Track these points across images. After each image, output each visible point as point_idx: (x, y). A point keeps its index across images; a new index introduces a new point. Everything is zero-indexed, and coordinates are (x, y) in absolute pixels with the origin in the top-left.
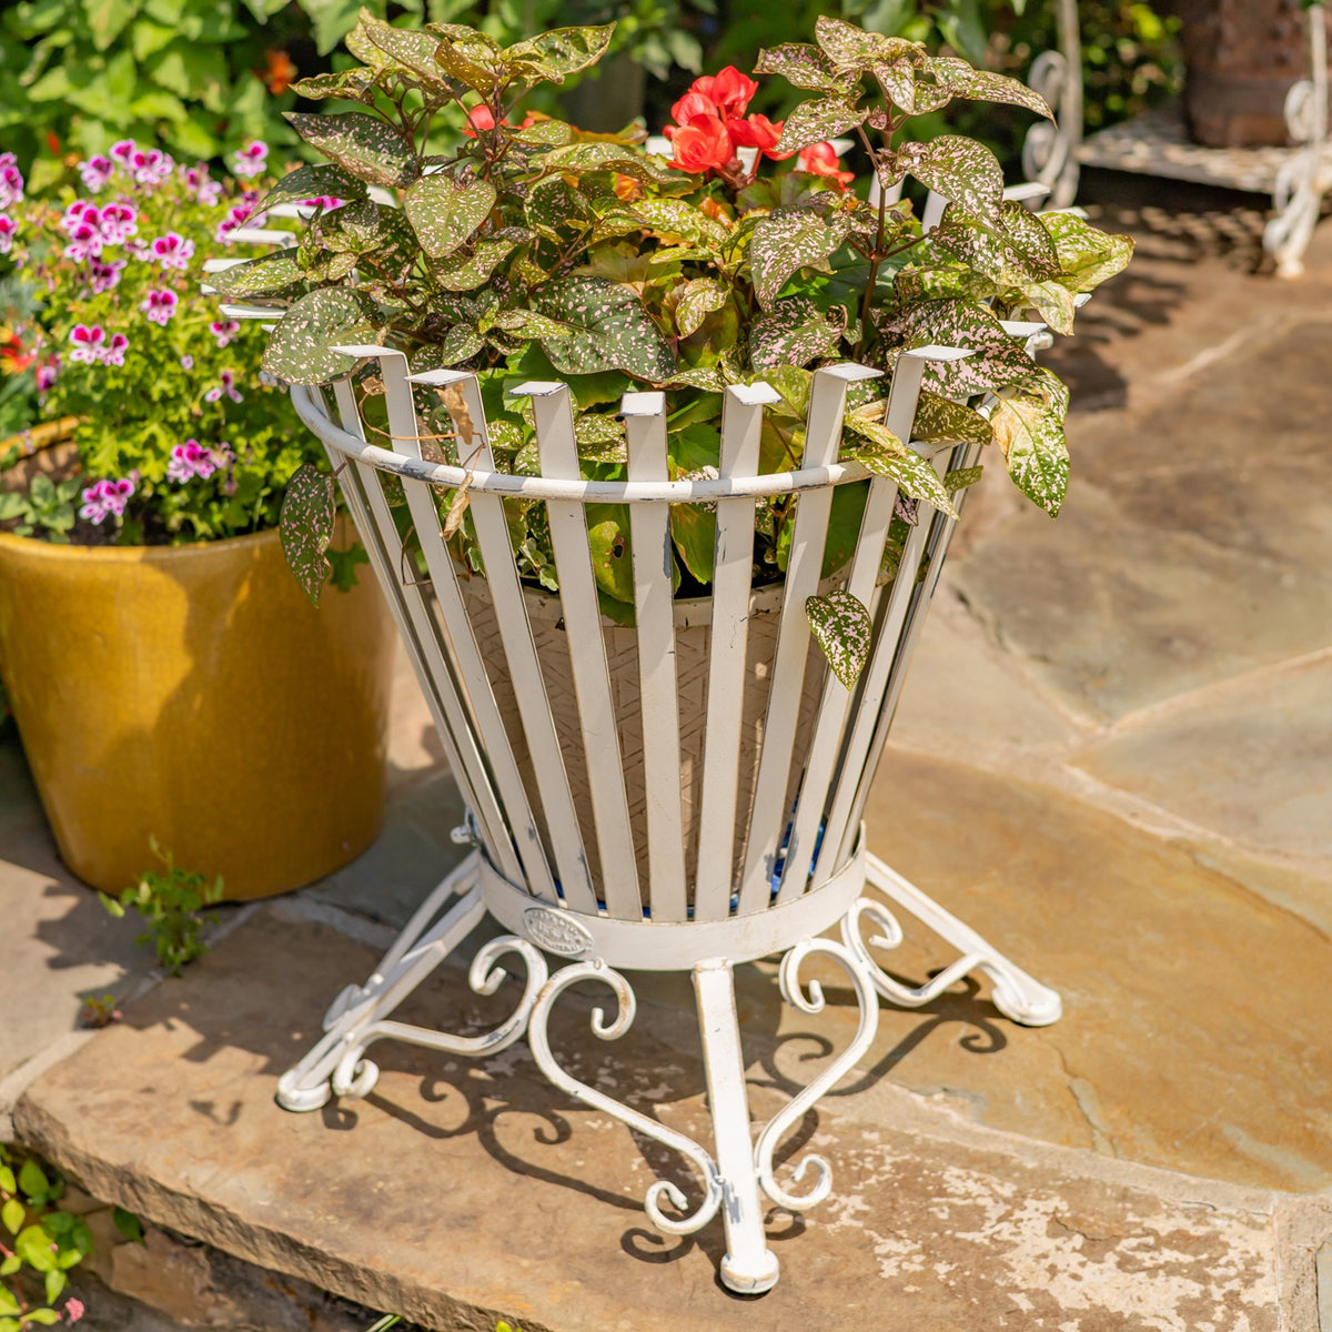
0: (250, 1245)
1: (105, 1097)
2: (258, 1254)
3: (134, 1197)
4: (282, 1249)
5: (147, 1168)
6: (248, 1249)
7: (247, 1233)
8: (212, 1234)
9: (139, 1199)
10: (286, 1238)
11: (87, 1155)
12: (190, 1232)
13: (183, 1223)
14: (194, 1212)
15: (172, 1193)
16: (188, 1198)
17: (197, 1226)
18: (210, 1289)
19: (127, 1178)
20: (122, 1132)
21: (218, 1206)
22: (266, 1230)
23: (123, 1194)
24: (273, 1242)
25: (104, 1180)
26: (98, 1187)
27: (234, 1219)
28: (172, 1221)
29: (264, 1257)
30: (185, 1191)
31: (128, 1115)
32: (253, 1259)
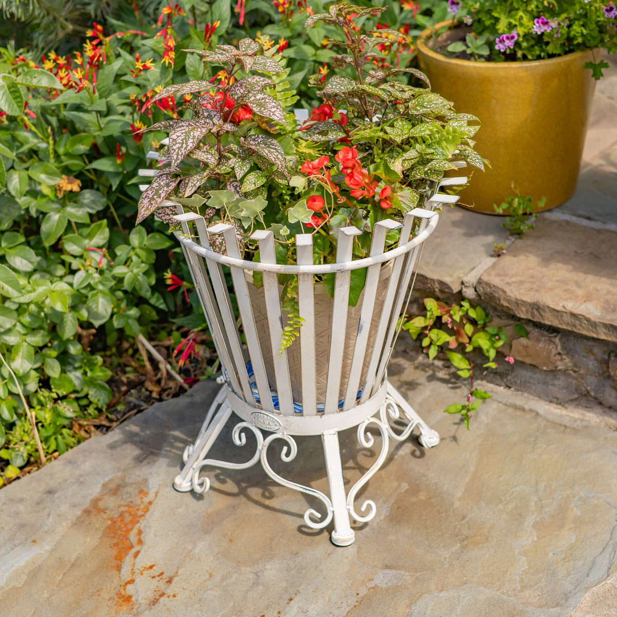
0: (594, 330)
1: (514, 279)
2: (597, 333)
3: (538, 314)
4: (609, 330)
5: (545, 303)
6: (593, 332)
7: (593, 325)
8: (575, 326)
9: (540, 315)
10: (612, 326)
11: (516, 299)
12: (564, 327)
13: (561, 324)
14: (567, 318)
15: (558, 311)
16: (566, 313)
17: (568, 324)
18: (559, 354)
19: (536, 307)
20: (529, 291)
21: (580, 315)
22: (603, 323)
23: (532, 314)
24: (605, 328)
25: (524, 309)
26: (521, 312)
27: (588, 320)
28: (556, 323)
29: (600, 334)
30: (564, 310)
31: (527, 285)
32: (595, 336)
